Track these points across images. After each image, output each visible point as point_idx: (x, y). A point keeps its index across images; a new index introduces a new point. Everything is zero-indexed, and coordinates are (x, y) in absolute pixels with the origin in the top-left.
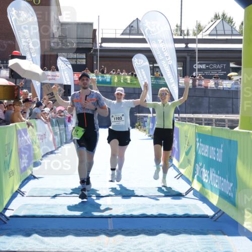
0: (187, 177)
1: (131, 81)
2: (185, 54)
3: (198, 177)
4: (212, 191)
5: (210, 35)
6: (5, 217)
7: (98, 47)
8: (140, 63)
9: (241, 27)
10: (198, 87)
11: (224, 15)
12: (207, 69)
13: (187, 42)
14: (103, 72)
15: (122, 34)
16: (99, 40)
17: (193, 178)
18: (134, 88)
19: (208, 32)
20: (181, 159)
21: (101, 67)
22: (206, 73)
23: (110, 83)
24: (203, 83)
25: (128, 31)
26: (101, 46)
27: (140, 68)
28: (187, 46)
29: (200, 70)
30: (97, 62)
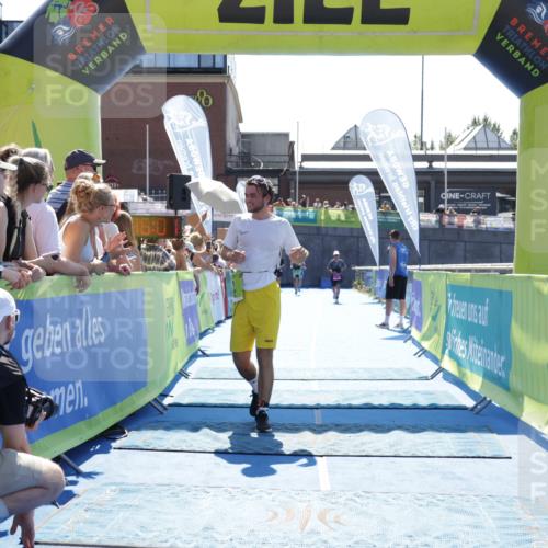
0: (434, 352)
1: (347, 217)
2: (428, 178)
3: (450, 351)
4: (472, 370)
5: (465, 149)
6: (162, 405)
7: (297, 168)
8: (361, 189)
9: (512, 138)
10: (448, 226)
11: (485, 120)
12: (462, 200)
13: (431, 159)
14: (304, 205)
15: (333, 148)
16: (298, 158)
17: (443, 352)
18: (352, 229)
19: (463, 145)
20: (425, 328)
21: (301, 198)
22: (461, 206)
23: (314, 221)
24: (456, 220)
25: (342, 144)
26: (301, 167)
27: (361, 197)
28: (430, 166)
29: (450, 201)
30: (296, 190)
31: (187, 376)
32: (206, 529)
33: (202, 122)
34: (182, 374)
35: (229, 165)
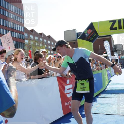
6: (106, 90)
31: (109, 85)
32: (115, 111)
33: (109, 45)
34: (108, 84)
35: (113, 50)
